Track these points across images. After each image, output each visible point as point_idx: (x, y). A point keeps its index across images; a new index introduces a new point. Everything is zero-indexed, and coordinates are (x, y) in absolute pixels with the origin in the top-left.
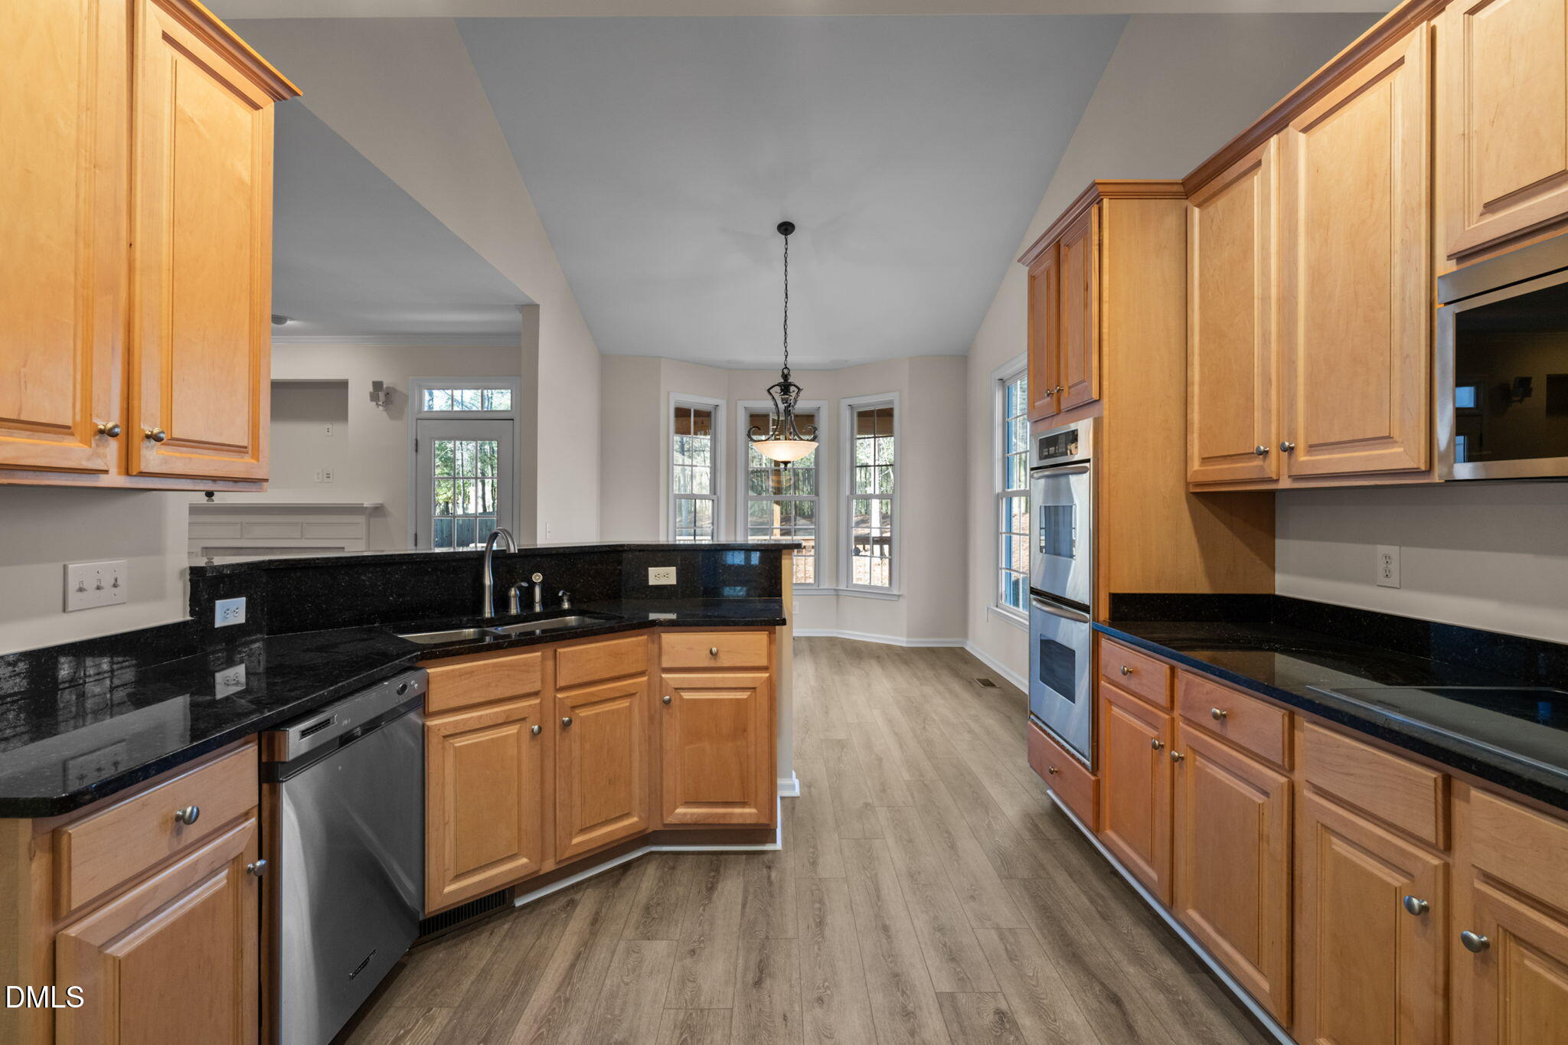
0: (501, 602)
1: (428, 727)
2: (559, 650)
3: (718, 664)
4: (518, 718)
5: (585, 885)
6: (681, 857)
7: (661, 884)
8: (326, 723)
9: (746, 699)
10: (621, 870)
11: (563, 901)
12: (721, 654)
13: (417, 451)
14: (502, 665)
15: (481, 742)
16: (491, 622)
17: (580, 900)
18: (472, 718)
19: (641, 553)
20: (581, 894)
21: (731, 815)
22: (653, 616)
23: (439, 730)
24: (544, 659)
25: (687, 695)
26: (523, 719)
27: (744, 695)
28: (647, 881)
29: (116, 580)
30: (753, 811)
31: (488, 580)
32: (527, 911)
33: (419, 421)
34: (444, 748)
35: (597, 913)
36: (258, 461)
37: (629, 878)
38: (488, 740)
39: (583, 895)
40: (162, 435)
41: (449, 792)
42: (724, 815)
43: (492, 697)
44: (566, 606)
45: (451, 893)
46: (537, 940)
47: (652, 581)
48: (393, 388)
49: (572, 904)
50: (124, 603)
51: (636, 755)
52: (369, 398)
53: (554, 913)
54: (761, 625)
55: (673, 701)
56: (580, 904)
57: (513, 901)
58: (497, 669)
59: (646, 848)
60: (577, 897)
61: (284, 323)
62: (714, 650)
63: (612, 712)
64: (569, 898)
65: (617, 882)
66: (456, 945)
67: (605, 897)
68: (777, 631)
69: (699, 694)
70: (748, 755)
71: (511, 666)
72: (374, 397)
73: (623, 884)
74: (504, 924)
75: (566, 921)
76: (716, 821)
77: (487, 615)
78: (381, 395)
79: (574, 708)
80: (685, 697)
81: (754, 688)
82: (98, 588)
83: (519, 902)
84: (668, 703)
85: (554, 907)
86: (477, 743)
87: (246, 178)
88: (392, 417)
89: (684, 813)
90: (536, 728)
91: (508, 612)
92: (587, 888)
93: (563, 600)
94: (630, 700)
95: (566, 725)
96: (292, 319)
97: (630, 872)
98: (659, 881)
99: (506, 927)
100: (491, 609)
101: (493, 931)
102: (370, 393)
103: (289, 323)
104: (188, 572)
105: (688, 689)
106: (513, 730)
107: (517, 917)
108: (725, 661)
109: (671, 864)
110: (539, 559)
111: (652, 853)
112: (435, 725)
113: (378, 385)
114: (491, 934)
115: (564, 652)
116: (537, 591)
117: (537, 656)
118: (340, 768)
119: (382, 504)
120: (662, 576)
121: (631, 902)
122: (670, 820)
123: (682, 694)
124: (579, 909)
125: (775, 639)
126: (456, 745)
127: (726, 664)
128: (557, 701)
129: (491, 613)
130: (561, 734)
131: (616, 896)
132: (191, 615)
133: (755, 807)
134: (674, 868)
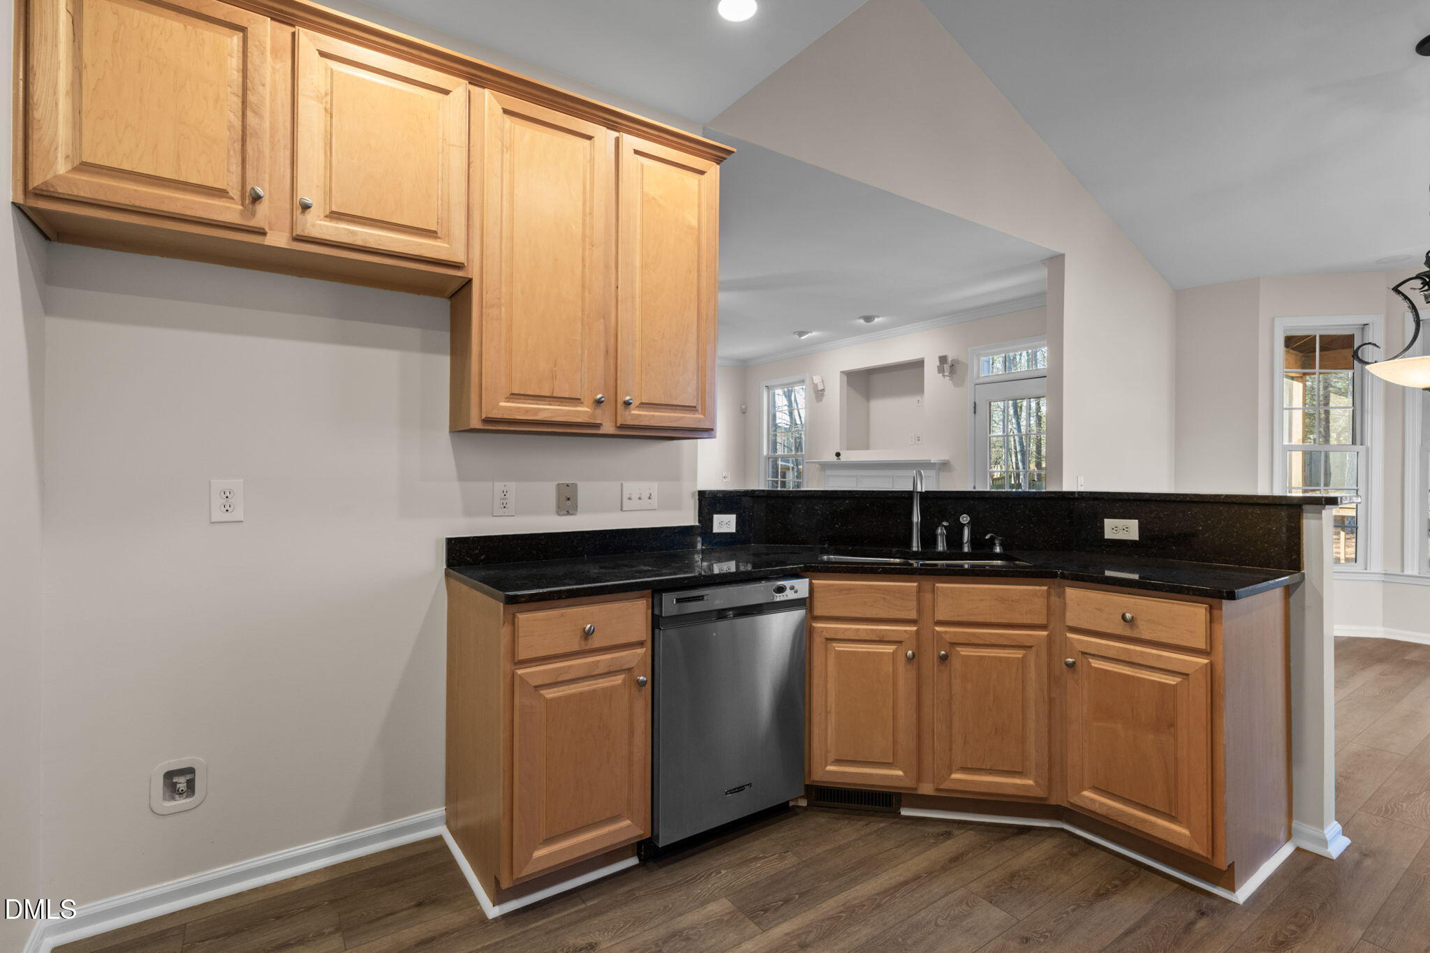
0: (928, 539)
1: (813, 627)
2: (937, 585)
3: (1135, 634)
4: (893, 639)
5: (971, 826)
6: (1093, 849)
7: (1048, 863)
8: (700, 598)
9: (1174, 685)
10: (1016, 831)
11: (943, 829)
12: (1139, 622)
13: (975, 412)
14: (878, 589)
15: (858, 652)
16: (916, 556)
17: (957, 835)
18: (850, 629)
19: (1096, 502)
20: (962, 831)
21: (1153, 825)
22: (1108, 573)
23: (822, 632)
24: (919, 590)
25: (1096, 664)
26: (900, 642)
27: (1171, 680)
28: (1032, 854)
29: (651, 495)
30: (1186, 832)
31: (916, 518)
32: (907, 821)
33: (977, 386)
34: (826, 650)
35: (962, 854)
36: (705, 416)
37: (1018, 841)
38: (865, 652)
39: (963, 833)
40: (631, 401)
41: (832, 687)
42: (1144, 821)
43: (868, 615)
44: (998, 550)
45: (830, 772)
46: (896, 848)
47: (1108, 534)
48: (957, 360)
49: (948, 835)
50: (655, 510)
51: (1031, 715)
52: (936, 371)
53: (926, 835)
54: (1194, 595)
55: (1079, 664)
56: (952, 840)
57: (899, 809)
58: (873, 591)
59: (1059, 822)
60: (956, 832)
61: (872, 321)
62: (1128, 616)
63: (1000, 659)
64: (948, 830)
65: (1003, 839)
66: (837, 819)
67: (981, 845)
68: (1224, 608)
69: (1113, 665)
70: (1176, 758)
71: (887, 590)
72: (941, 370)
73: (1007, 843)
74: (882, 822)
75: (931, 846)
76: (1131, 824)
77: (915, 549)
78: (946, 367)
79: (953, 644)
80: (1093, 665)
81: (1187, 675)
82: (640, 499)
83: (905, 812)
84: (1071, 666)
85: (931, 830)
86: (855, 651)
87: (694, 223)
88: (956, 385)
89: (1091, 798)
90: (910, 652)
91: (935, 548)
92: (971, 829)
93: (994, 544)
94: (1025, 652)
95: (944, 659)
96: (878, 317)
97: (1024, 836)
98: (1047, 859)
99: (882, 825)
100: (918, 544)
101: (869, 824)
102: (938, 366)
103: (877, 320)
104: (697, 494)
105: (1098, 656)
106: (889, 649)
107: (896, 823)
108: (1145, 632)
109: (1075, 850)
110: (972, 502)
111: (1062, 830)
112: (818, 627)
113: (943, 359)
114: (866, 825)
115: (942, 588)
116: (966, 532)
117: (913, 587)
118: (715, 634)
119: (948, 461)
120: (1122, 529)
121: (1001, 862)
122: (1075, 800)
123: (1090, 660)
124: (950, 842)
125: (1221, 617)
126: (836, 649)
127: (1146, 635)
128: (935, 633)
129: (918, 547)
130: (938, 666)
131: (992, 849)
132: (699, 522)
133: (1188, 827)
134: (1074, 855)
